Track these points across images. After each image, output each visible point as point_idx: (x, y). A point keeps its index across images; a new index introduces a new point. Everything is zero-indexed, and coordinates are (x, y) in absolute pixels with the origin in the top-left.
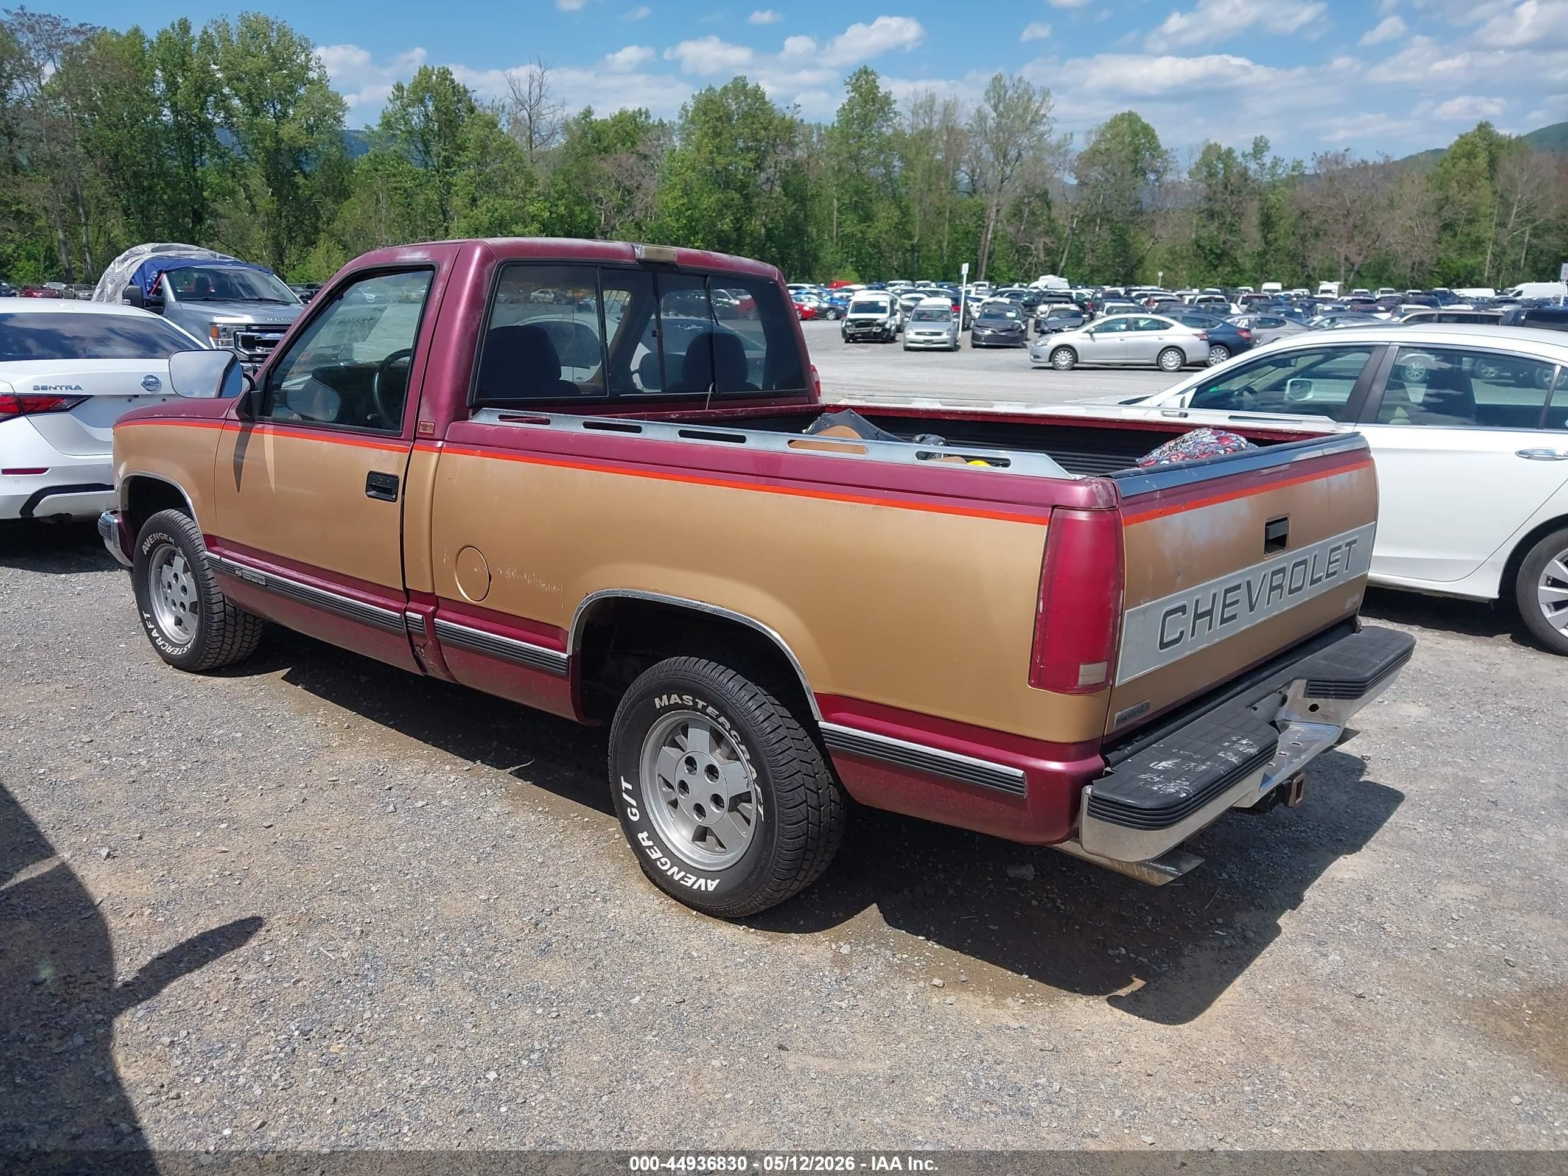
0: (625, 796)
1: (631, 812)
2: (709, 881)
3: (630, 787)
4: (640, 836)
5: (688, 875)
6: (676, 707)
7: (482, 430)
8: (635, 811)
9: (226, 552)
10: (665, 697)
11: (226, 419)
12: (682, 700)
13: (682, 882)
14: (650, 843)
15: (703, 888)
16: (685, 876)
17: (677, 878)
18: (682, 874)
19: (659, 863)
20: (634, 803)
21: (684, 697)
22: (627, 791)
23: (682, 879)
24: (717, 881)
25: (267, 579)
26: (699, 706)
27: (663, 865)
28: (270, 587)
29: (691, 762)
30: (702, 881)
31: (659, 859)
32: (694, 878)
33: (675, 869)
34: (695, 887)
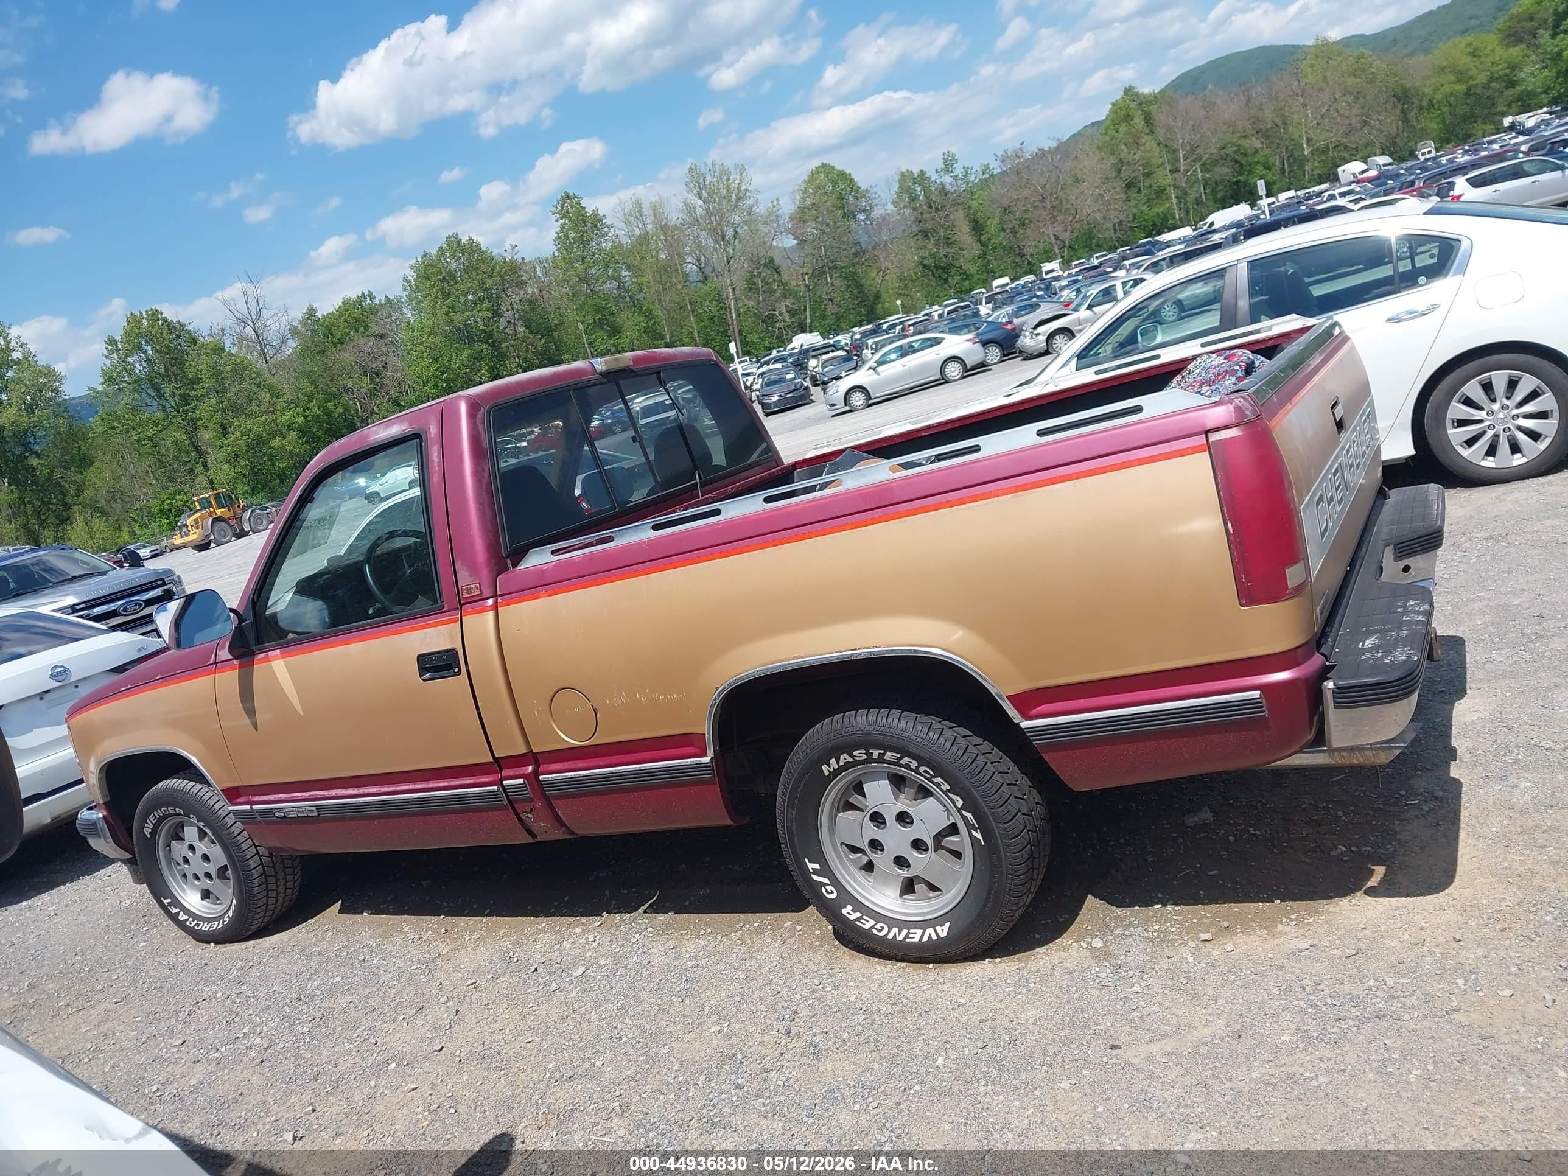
0: (815, 877)
1: (827, 891)
2: (938, 928)
3: (817, 866)
4: (844, 911)
5: (911, 931)
6: (848, 766)
7: (539, 572)
8: (829, 888)
9: (256, 799)
10: (833, 761)
11: (215, 663)
12: (852, 756)
13: (907, 940)
14: (858, 915)
15: (934, 937)
16: (909, 933)
17: (900, 938)
18: (905, 932)
19: (874, 931)
20: (826, 881)
21: (855, 753)
22: (815, 871)
23: (907, 936)
24: (947, 925)
25: (318, 808)
26: (875, 756)
27: (879, 931)
28: (326, 816)
29: (877, 818)
30: (930, 931)
31: (873, 927)
32: (920, 932)
33: (895, 930)
34: (925, 939)
